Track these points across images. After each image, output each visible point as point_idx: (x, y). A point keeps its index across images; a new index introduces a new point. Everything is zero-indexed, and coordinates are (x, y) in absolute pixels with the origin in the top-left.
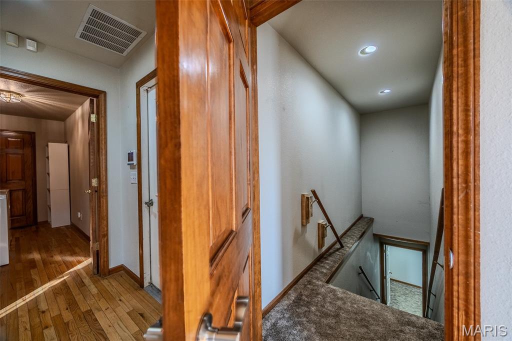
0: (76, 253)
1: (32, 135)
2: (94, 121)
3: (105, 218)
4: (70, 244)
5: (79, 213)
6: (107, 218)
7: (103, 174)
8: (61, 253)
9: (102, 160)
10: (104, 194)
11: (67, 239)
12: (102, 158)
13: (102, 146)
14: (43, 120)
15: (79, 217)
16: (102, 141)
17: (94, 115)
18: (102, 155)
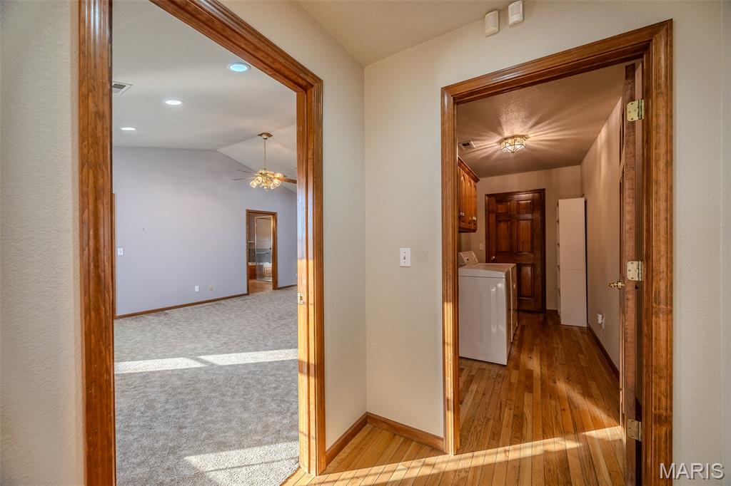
0: (593, 397)
1: (541, 192)
2: (636, 118)
3: (664, 373)
4: (582, 367)
5: (600, 316)
6: (671, 376)
7: (659, 252)
8: (568, 380)
9: (658, 215)
10: (662, 306)
11: (580, 355)
12: (659, 206)
13: (659, 174)
14: (554, 170)
15: (600, 322)
16: (657, 161)
17: (636, 103)
18: (658, 200)
